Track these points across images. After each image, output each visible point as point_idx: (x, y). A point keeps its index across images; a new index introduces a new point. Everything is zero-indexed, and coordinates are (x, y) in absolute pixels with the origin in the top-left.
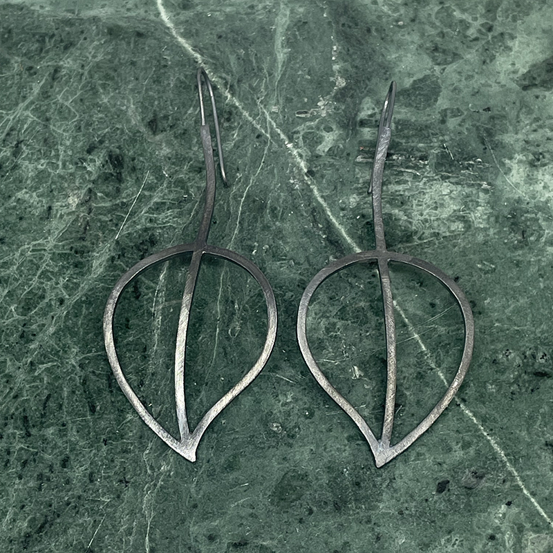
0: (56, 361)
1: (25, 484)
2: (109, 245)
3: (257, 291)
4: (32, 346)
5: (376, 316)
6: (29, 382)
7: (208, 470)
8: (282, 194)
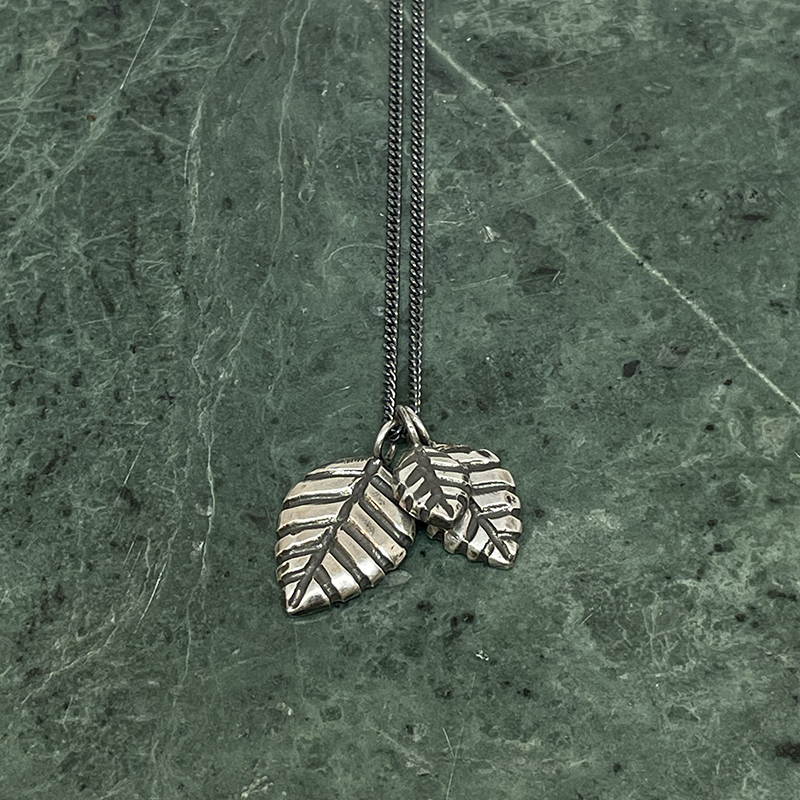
0: (49, 250)
1: (19, 412)
2: (111, 98)
3: (334, 142)
4: (12, 234)
5: (509, 161)
6: (11, 280)
7: (289, 374)
8: (356, 18)
